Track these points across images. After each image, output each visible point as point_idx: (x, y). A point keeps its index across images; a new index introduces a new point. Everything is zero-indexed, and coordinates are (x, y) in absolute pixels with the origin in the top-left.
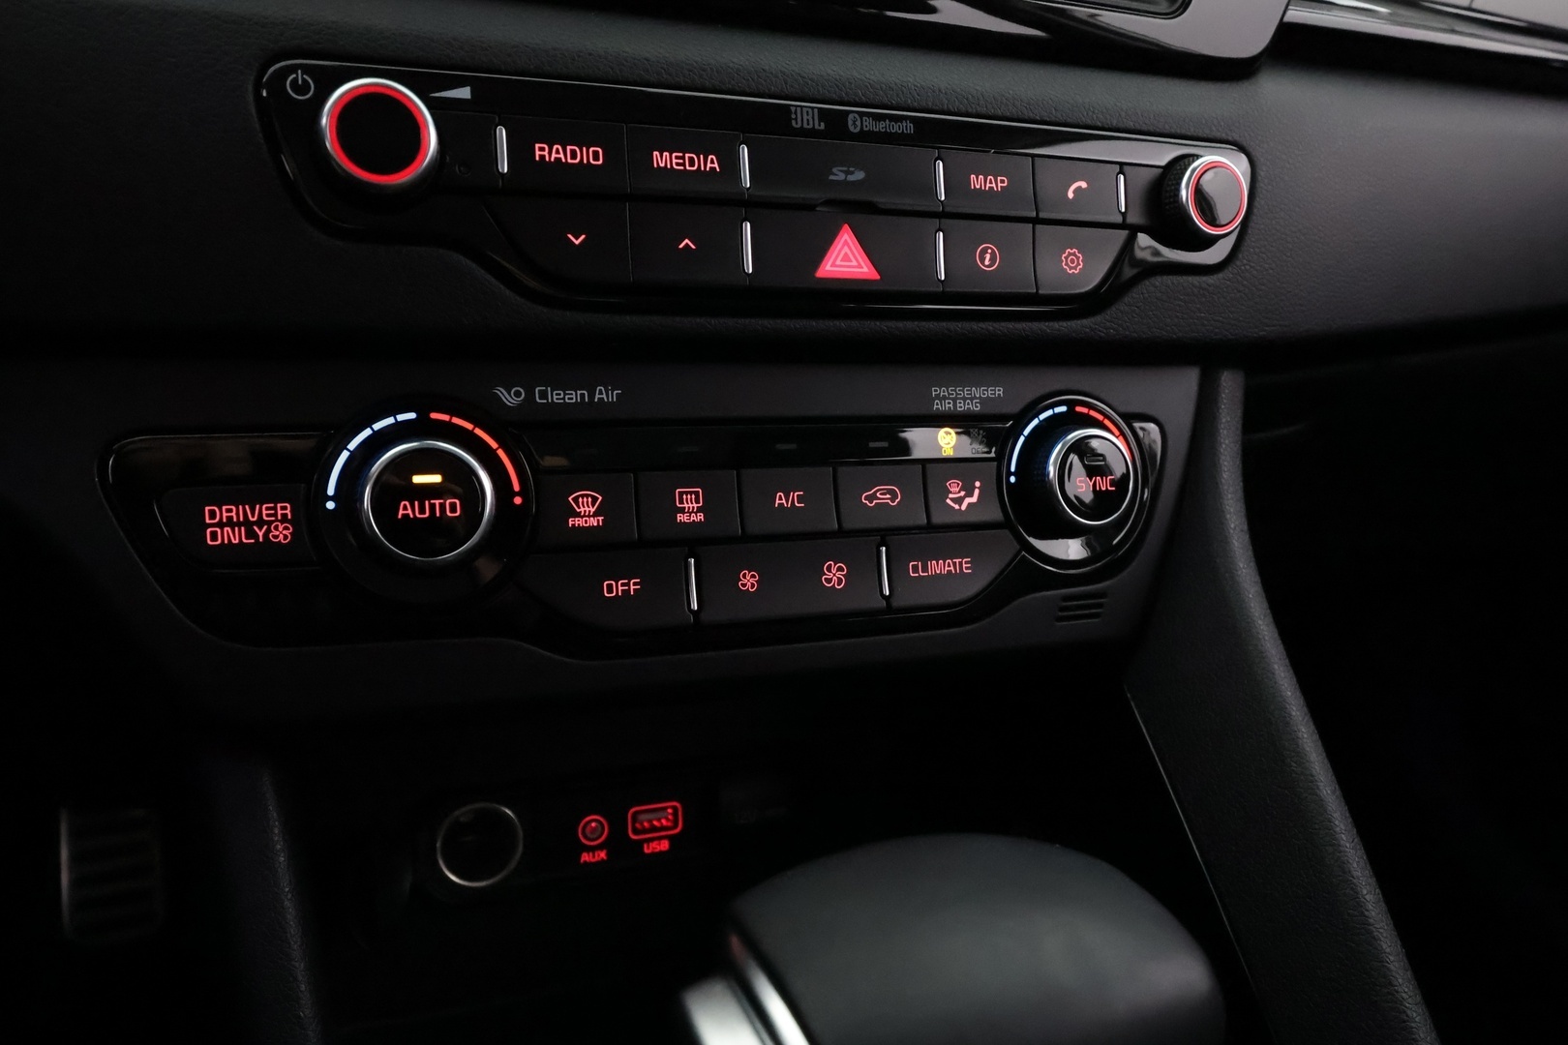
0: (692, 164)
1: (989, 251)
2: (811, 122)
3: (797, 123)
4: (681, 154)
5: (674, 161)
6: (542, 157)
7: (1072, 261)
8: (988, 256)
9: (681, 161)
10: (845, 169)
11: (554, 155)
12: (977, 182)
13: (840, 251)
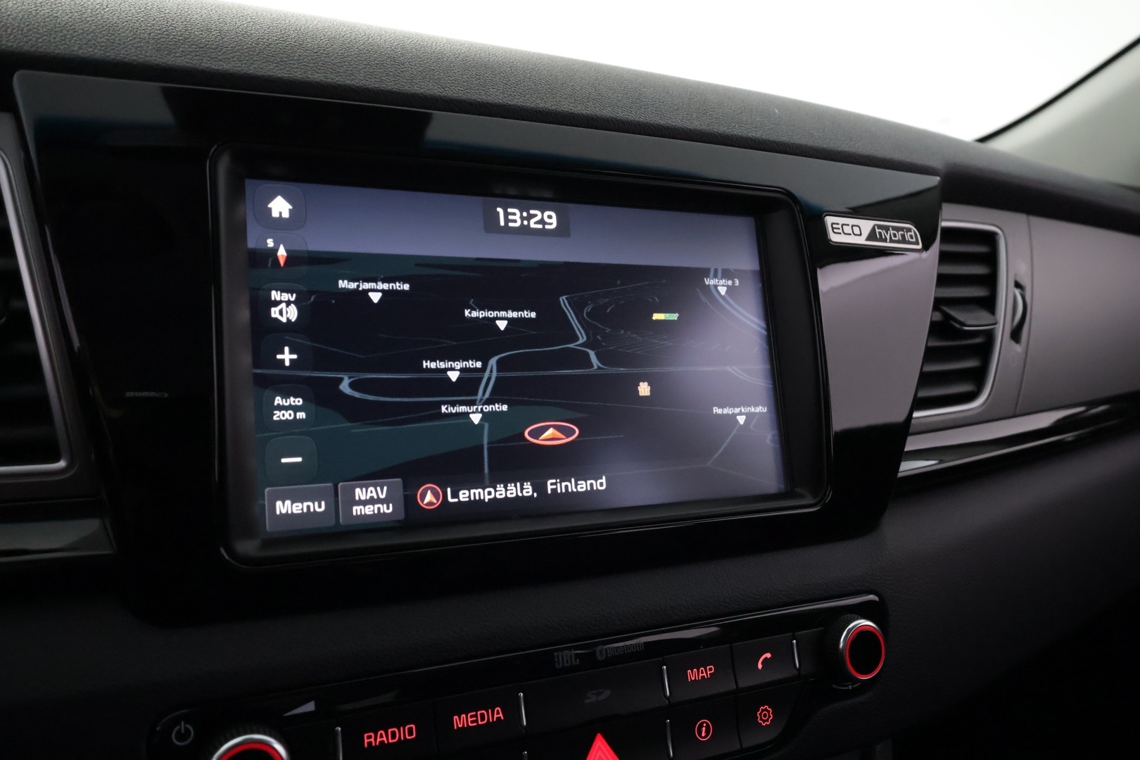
0: (483, 719)
1: (705, 725)
2: (569, 661)
3: (559, 664)
4: (474, 713)
5: (470, 720)
6: (370, 743)
7: (765, 715)
8: (704, 729)
9: (475, 719)
10: (596, 691)
11: (379, 740)
12: (692, 675)
13: (596, 755)
